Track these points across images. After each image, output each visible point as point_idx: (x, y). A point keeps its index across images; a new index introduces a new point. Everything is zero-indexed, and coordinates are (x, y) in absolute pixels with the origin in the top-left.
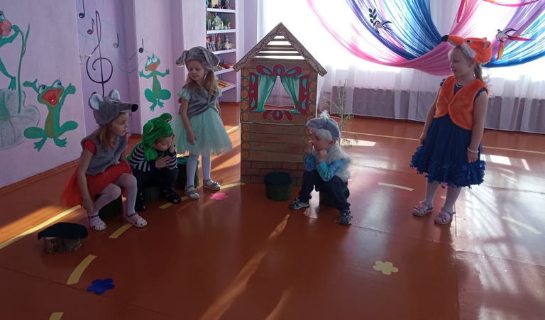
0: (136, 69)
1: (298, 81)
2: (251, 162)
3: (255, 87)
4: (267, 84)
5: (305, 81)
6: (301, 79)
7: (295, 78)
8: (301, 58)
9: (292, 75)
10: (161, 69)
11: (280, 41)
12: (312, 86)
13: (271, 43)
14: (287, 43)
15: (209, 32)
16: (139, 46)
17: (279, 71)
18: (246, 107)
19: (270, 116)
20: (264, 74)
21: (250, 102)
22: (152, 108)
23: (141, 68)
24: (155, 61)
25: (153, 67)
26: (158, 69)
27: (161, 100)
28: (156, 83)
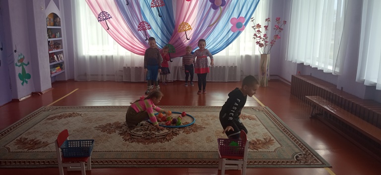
0: (13, 61)
16: (14, 49)
22: (22, 84)
23: (16, 61)
24: (22, 57)
25: (21, 60)
26: (24, 62)
27: (26, 80)
28: (23, 70)
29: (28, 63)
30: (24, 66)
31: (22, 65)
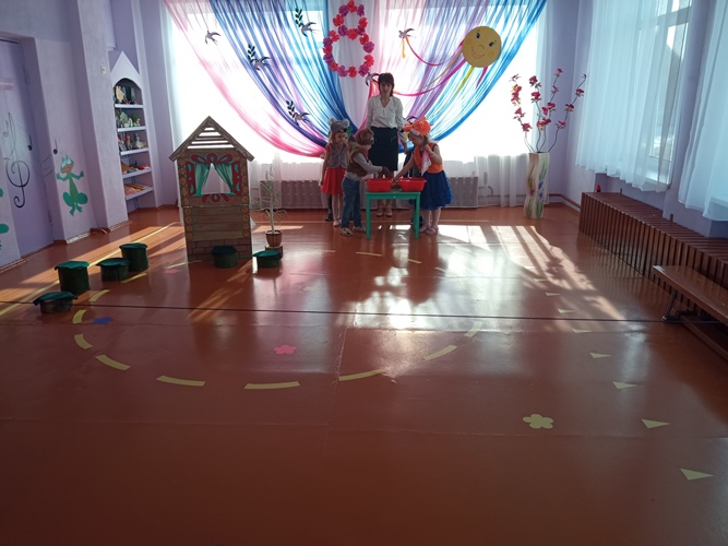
0: (52, 171)
1: (230, 168)
2: (196, 242)
3: (192, 174)
4: (203, 171)
5: (236, 166)
6: (233, 165)
7: (227, 165)
8: (231, 146)
9: (224, 162)
10: (76, 171)
11: (210, 133)
12: (243, 171)
13: (202, 134)
14: (217, 134)
15: (120, 130)
16: (53, 148)
17: (212, 159)
18: (185, 193)
19: (209, 199)
20: (199, 162)
21: (189, 188)
22: (72, 212)
23: (57, 170)
24: (69, 162)
25: (68, 169)
26: (72, 171)
27: (79, 205)
29: (82, 174)
30: (74, 179)
31: (70, 176)
